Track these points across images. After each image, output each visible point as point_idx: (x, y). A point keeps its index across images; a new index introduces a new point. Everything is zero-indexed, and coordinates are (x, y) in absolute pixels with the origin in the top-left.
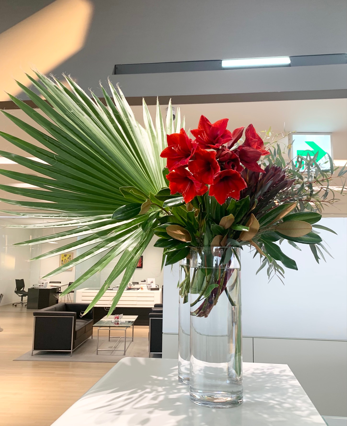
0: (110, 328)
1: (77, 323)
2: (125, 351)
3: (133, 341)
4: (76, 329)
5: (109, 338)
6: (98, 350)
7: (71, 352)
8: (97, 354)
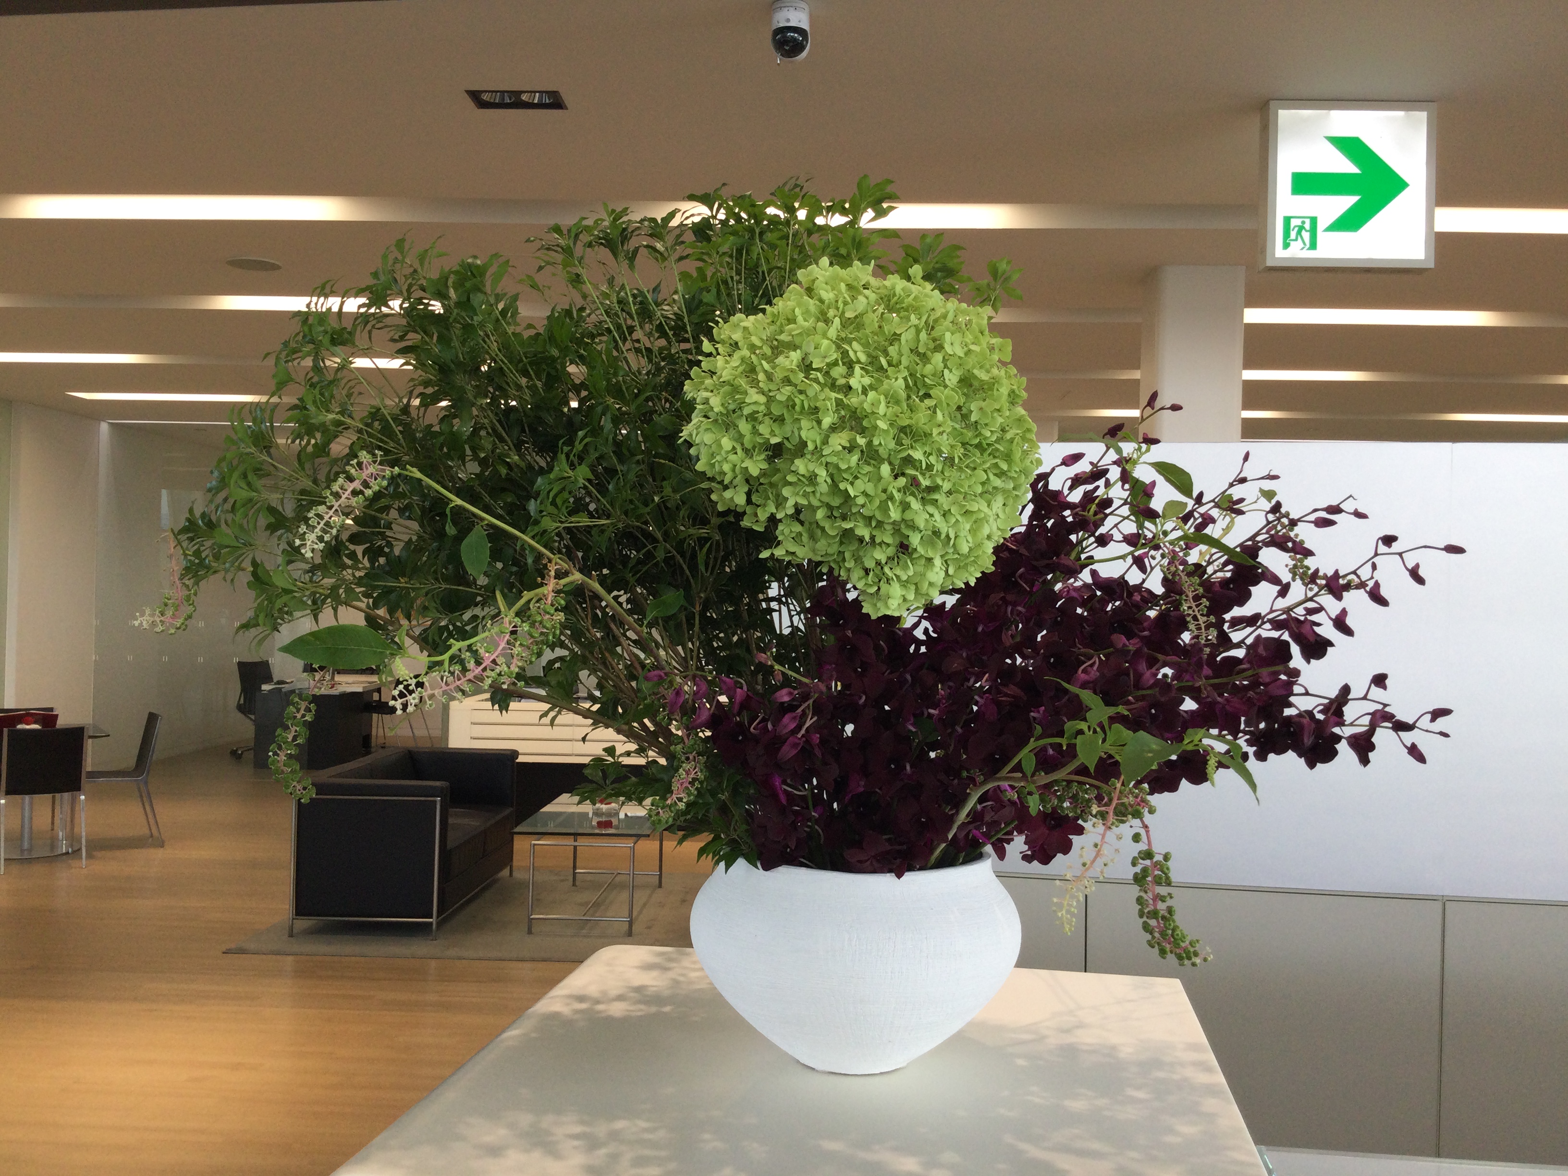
0: (575, 840)
1: (451, 821)
2: (631, 923)
3: (660, 886)
4: (450, 845)
5: (575, 874)
6: (532, 917)
7: (431, 923)
8: (530, 932)
